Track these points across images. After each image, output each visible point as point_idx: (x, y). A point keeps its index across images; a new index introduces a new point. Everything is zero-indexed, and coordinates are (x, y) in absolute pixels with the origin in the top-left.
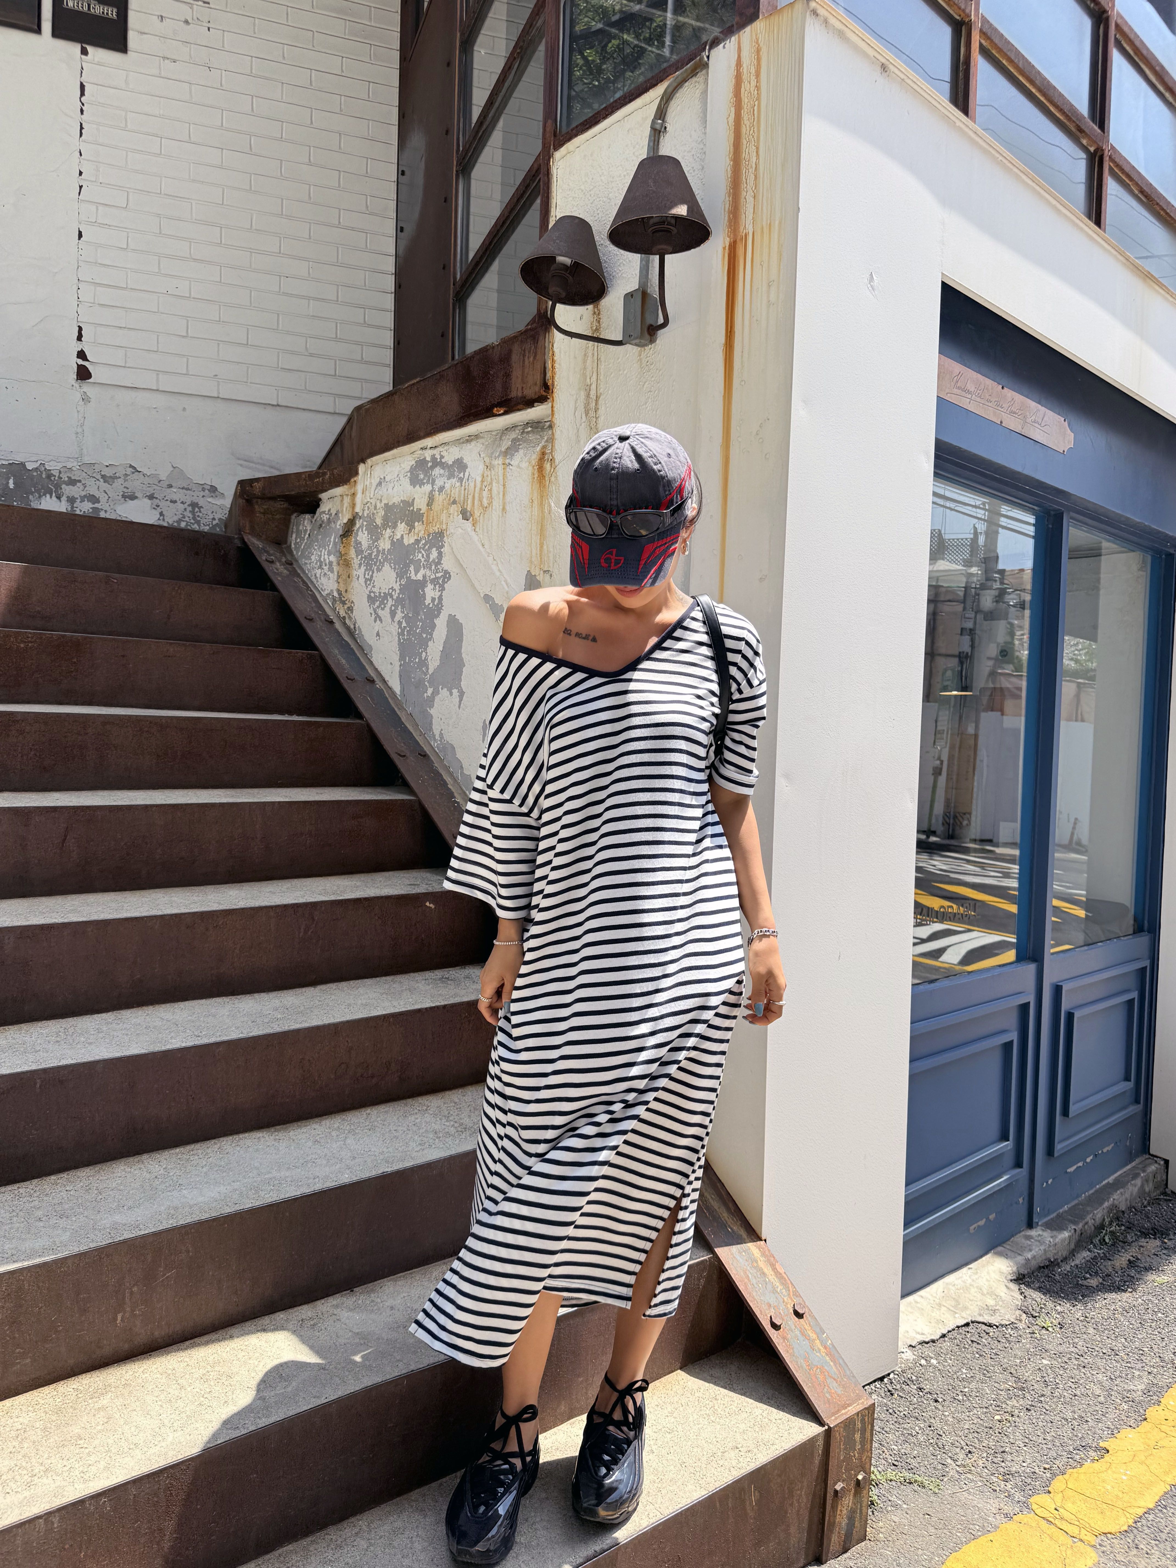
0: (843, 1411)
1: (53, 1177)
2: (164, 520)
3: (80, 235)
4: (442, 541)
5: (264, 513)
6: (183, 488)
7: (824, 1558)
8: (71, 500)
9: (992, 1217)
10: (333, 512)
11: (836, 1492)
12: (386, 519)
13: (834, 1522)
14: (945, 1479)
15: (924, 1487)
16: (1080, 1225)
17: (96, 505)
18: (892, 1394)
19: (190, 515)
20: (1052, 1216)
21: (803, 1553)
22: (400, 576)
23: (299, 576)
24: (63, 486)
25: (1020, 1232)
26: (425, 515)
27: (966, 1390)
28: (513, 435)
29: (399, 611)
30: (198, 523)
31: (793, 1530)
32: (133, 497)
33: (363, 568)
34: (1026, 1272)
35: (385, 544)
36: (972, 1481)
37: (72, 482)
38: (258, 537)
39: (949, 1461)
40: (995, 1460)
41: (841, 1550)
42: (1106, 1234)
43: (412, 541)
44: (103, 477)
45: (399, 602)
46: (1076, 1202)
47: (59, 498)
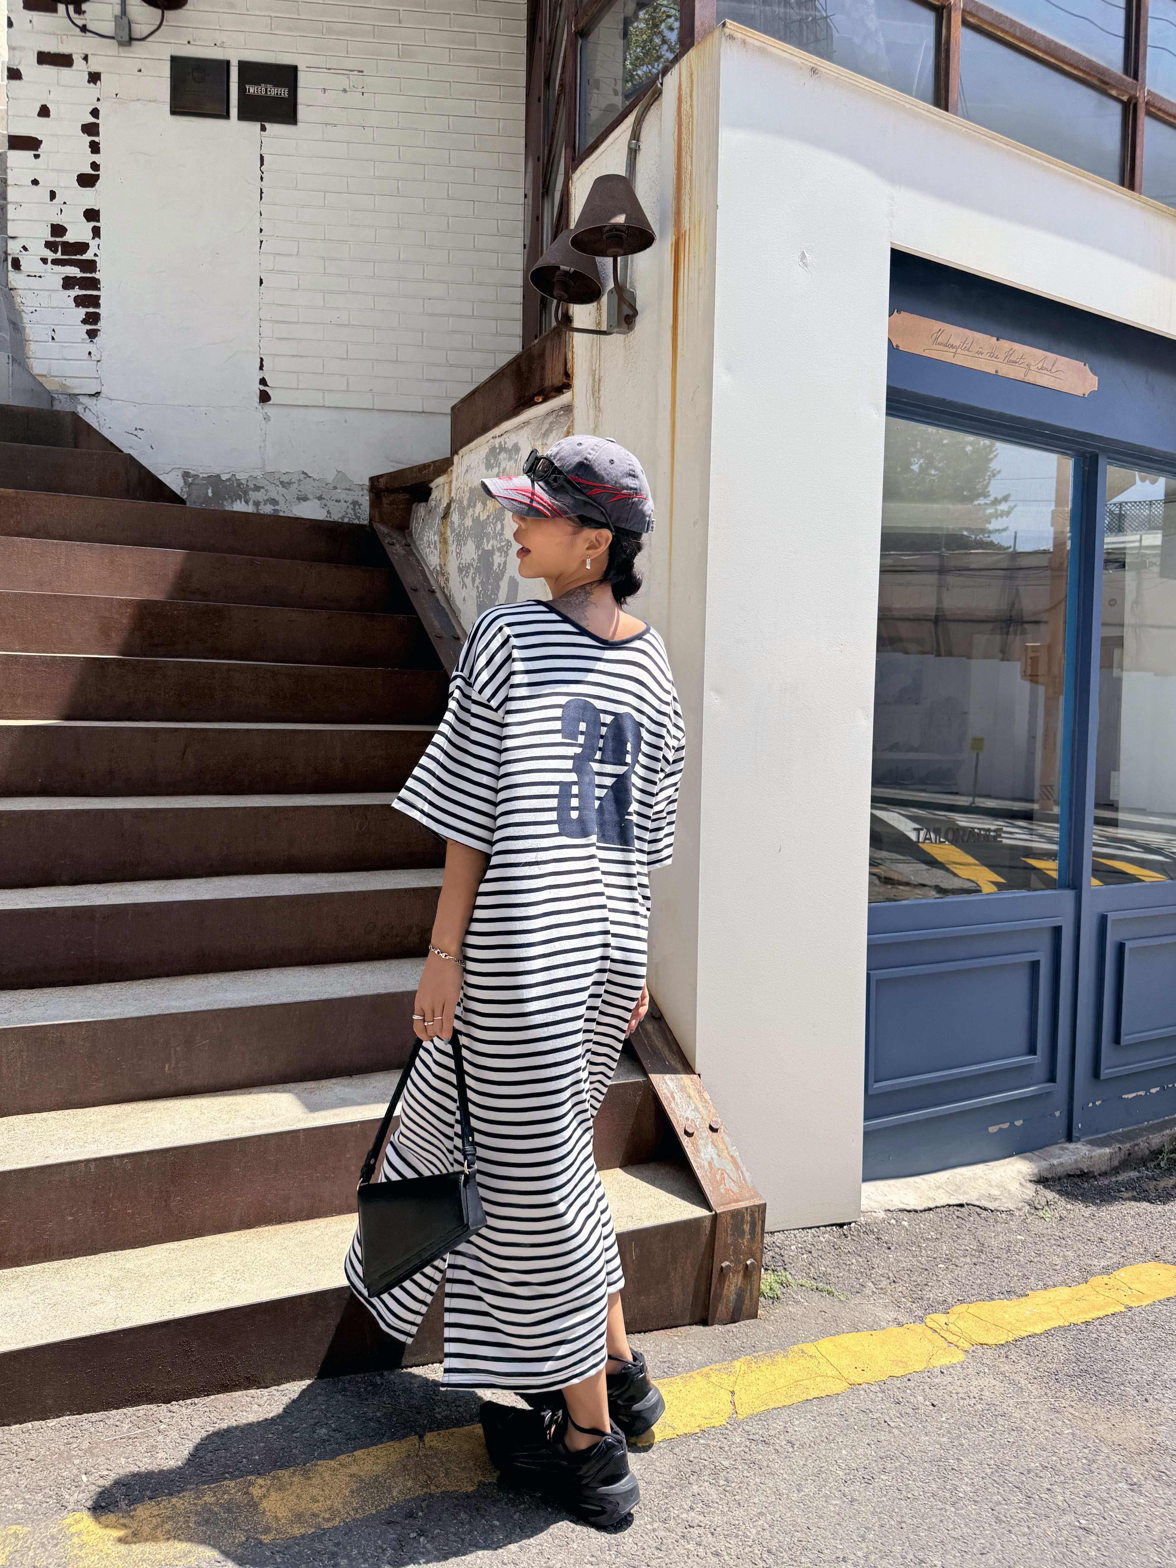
0: (734, 1204)
2: (332, 517)
3: (261, 282)
5: (390, 505)
6: (346, 489)
7: (711, 1322)
8: (257, 504)
9: (1018, 1123)
10: (438, 498)
11: (723, 1269)
12: (469, 500)
15: (833, 1295)
16: (1128, 1146)
17: (276, 507)
19: (352, 512)
20: (1101, 1136)
21: (688, 1313)
22: (478, 547)
23: (414, 555)
24: (250, 492)
25: (1057, 1143)
28: (551, 419)
29: (477, 578)
30: (359, 518)
32: (305, 499)
33: (455, 544)
34: (1050, 1176)
35: (468, 522)
37: (257, 489)
38: (385, 524)
41: (728, 1320)
42: (1163, 1159)
43: (485, 517)
44: (282, 483)
45: (477, 569)
46: (1135, 1127)
47: (247, 502)
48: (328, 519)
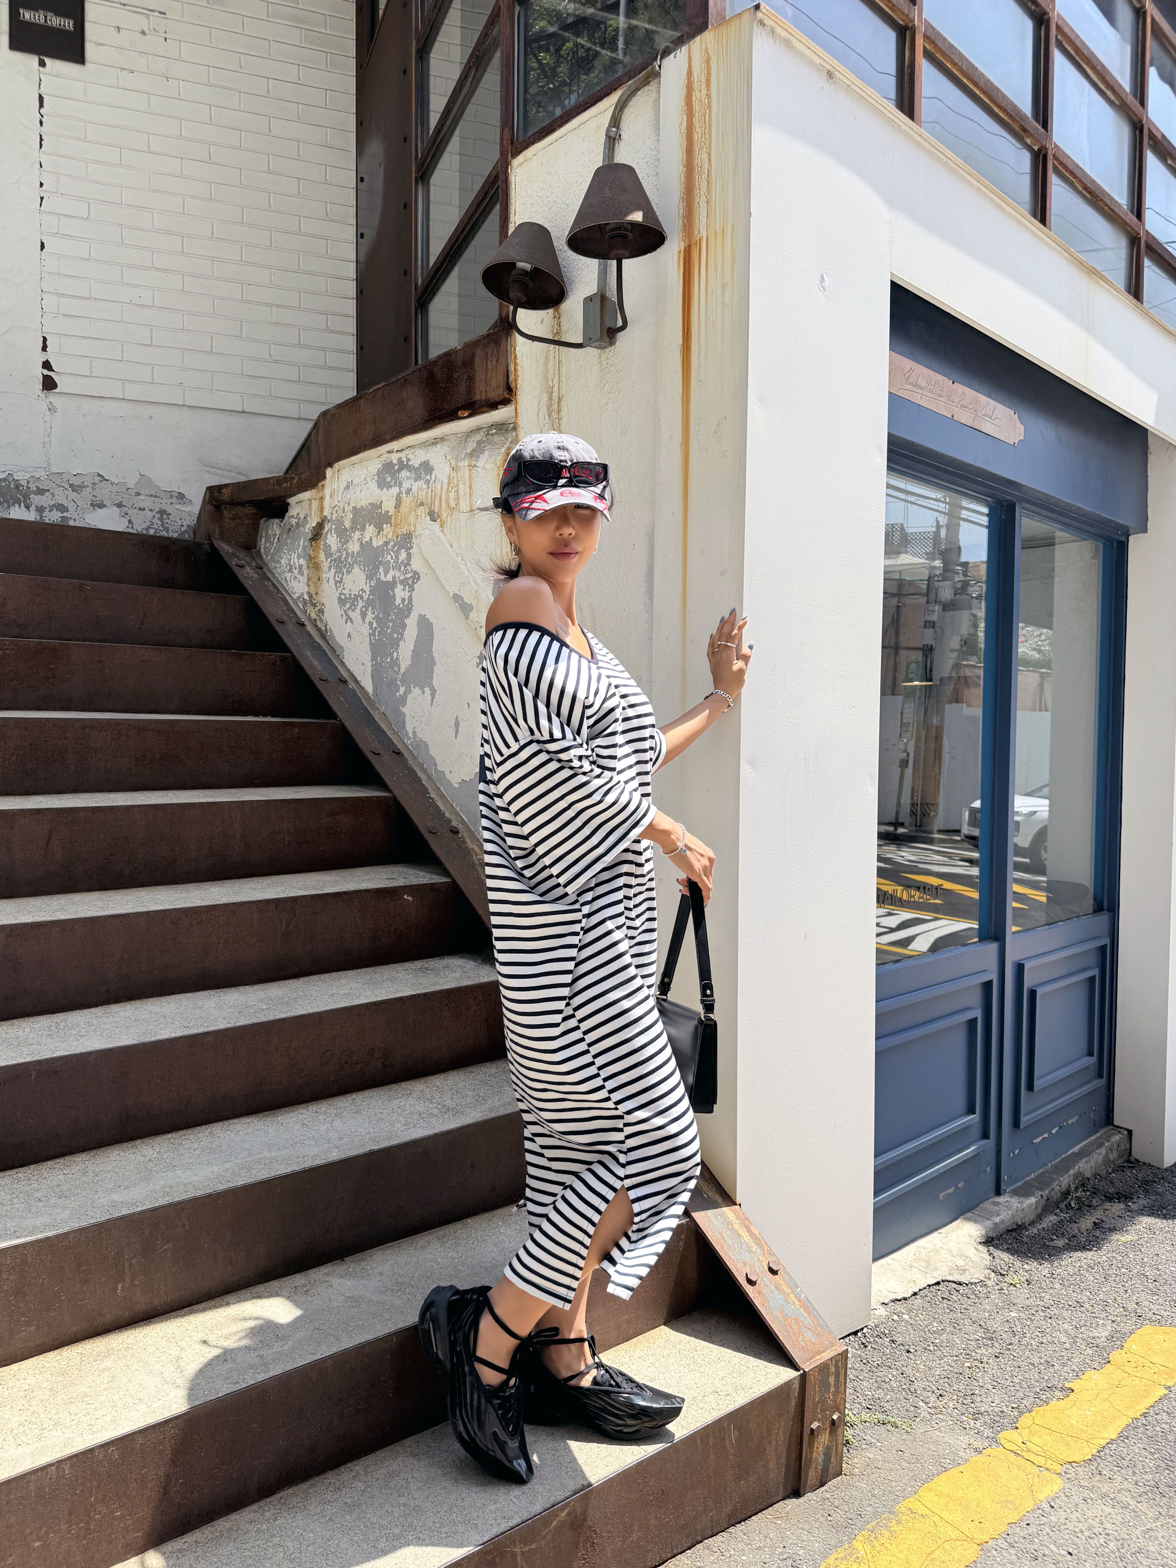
0: (818, 1357)
1: (49, 1163)
2: (132, 528)
3: (43, 246)
4: (410, 542)
5: (233, 519)
6: (151, 496)
7: (802, 1492)
8: (40, 510)
9: (961, 1185)
10: (302, 516)
11: (812, 1430)
12: (354, 521)
13: (811, 1458)
14: (918, 1420)
15: (897, 1427)
16: (1047, 1192)
17: (65, 514)
18: (866, 1347)
19: (160, 523)
20: (1019, 1184)
21: (781, 1486)
22: (369, 577)
23: (269, 579)
24: (32, 496)
25: (988, 1199)
26: (393, 517)
27: (937, 1341)
28: (478, 437)
29: (369, 613)
30: (167, 529)
31: (772, 1465)
32: (101, 506)
33: (333, 571)
34: (995, 1235)
35: (354, 547)
36: (943, 1420)
37: (41, 492)
38: (229, 542)
39: (921, 1403)
40: (965, 1402)
41: (818, 1483)
42: (1072, 1199)
43: (381, 543)
44: (71, 486)
45: (370, 602)
46: (1043, 1170)
47: (28, 507)
48: (130, 530)
